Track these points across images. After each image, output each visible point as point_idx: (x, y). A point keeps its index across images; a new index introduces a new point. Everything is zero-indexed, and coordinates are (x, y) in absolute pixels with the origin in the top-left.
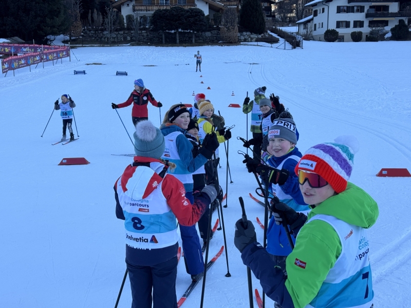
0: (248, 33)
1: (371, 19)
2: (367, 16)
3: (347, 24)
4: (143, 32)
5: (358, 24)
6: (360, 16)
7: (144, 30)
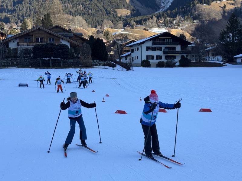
0: (98, 61)
1: (166, 55)
2: (164, 53)
3: (153, 57)
4: (26, 59)
5: (159, 57)
6: (159, 53)
7: (26, 58)
